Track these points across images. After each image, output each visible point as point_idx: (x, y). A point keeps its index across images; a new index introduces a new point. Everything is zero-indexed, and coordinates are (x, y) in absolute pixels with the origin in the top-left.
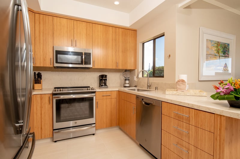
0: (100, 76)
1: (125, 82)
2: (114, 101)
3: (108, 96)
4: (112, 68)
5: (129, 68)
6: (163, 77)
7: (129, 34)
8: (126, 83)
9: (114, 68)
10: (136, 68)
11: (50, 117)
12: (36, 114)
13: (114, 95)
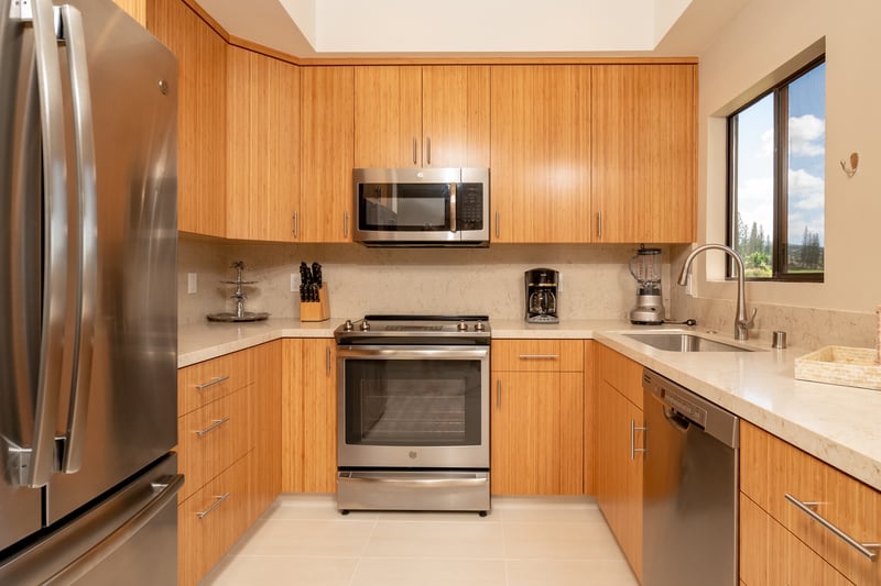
0: (526, 273)
1: (639, 301)
2: (573, 383)
3: (546, 359)
4: (574, 241)
5: (657, 237)
6: (819, 278)
7: (659, 87)
8: (640, 308)
9: (584, 238)
10: (694, 239)
11: (329, 421)
12: (289, 405)
13: (575, 359)
